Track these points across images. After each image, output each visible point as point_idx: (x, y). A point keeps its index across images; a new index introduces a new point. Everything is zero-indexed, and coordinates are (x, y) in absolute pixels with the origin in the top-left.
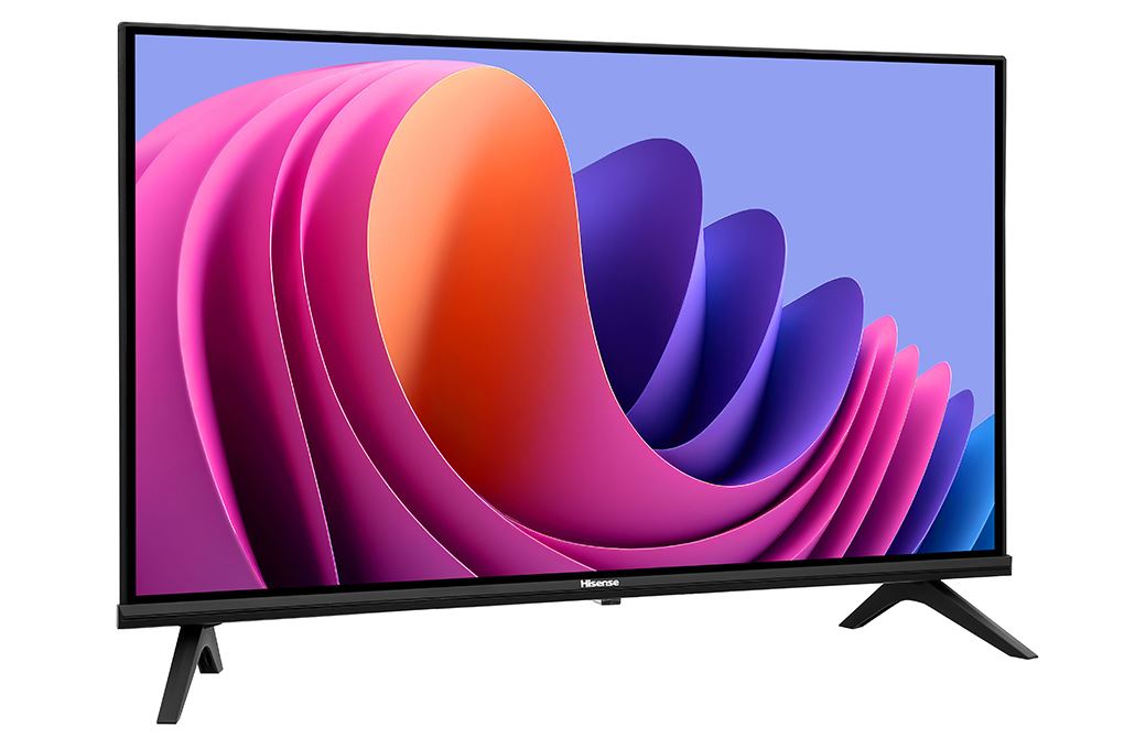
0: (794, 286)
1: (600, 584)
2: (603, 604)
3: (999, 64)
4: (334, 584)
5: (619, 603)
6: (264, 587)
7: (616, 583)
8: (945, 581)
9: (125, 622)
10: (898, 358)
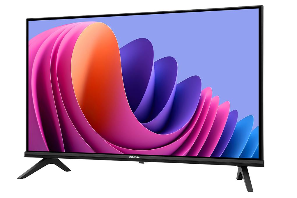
0: (180, 78)
1: (134, 157)
2: (139, 163)
3: (260, 8)
6: (49, 151)
7: (139, 157)
10: (212, 100)
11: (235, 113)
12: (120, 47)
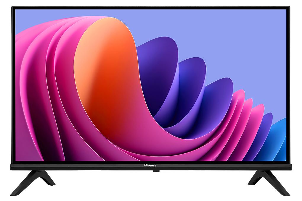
0: (209, 80)
1: (150, 166)
2: (154, 172)
3: (288, 9)
4: (64, 161)
5: (159, 172)
6: (43, 160)
7: (155, 166)
8: (271, 171)
9: (12, 168)
10: (245, 103)
11: (269, 116)
12: (137, 45)
